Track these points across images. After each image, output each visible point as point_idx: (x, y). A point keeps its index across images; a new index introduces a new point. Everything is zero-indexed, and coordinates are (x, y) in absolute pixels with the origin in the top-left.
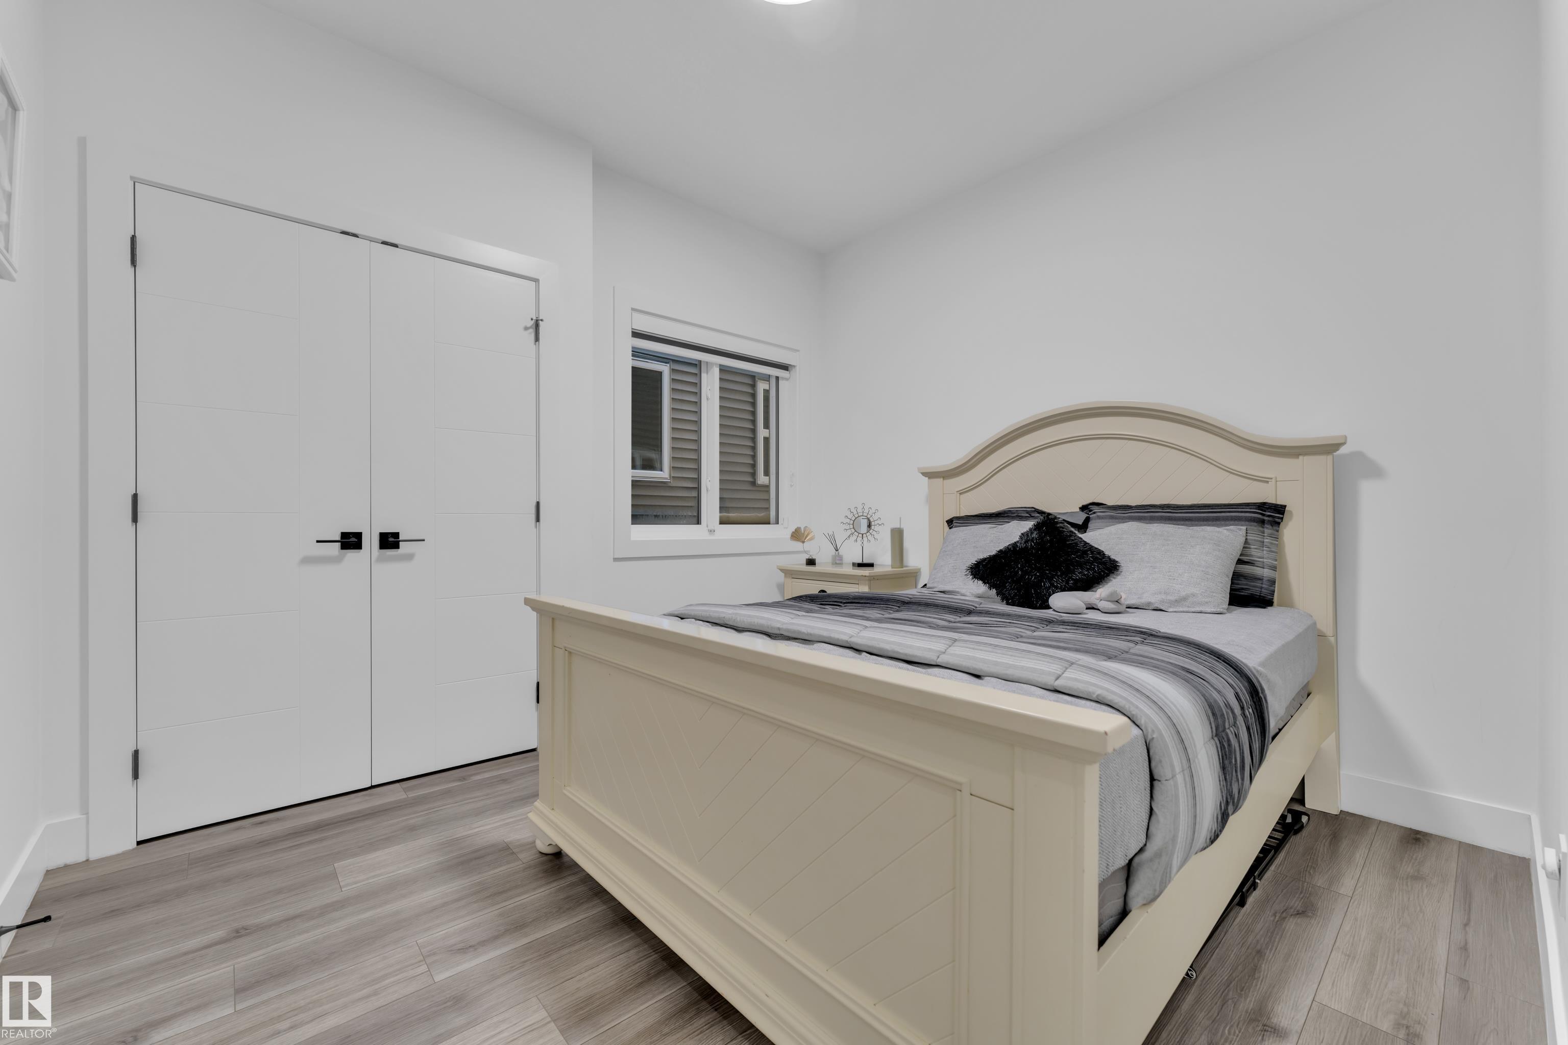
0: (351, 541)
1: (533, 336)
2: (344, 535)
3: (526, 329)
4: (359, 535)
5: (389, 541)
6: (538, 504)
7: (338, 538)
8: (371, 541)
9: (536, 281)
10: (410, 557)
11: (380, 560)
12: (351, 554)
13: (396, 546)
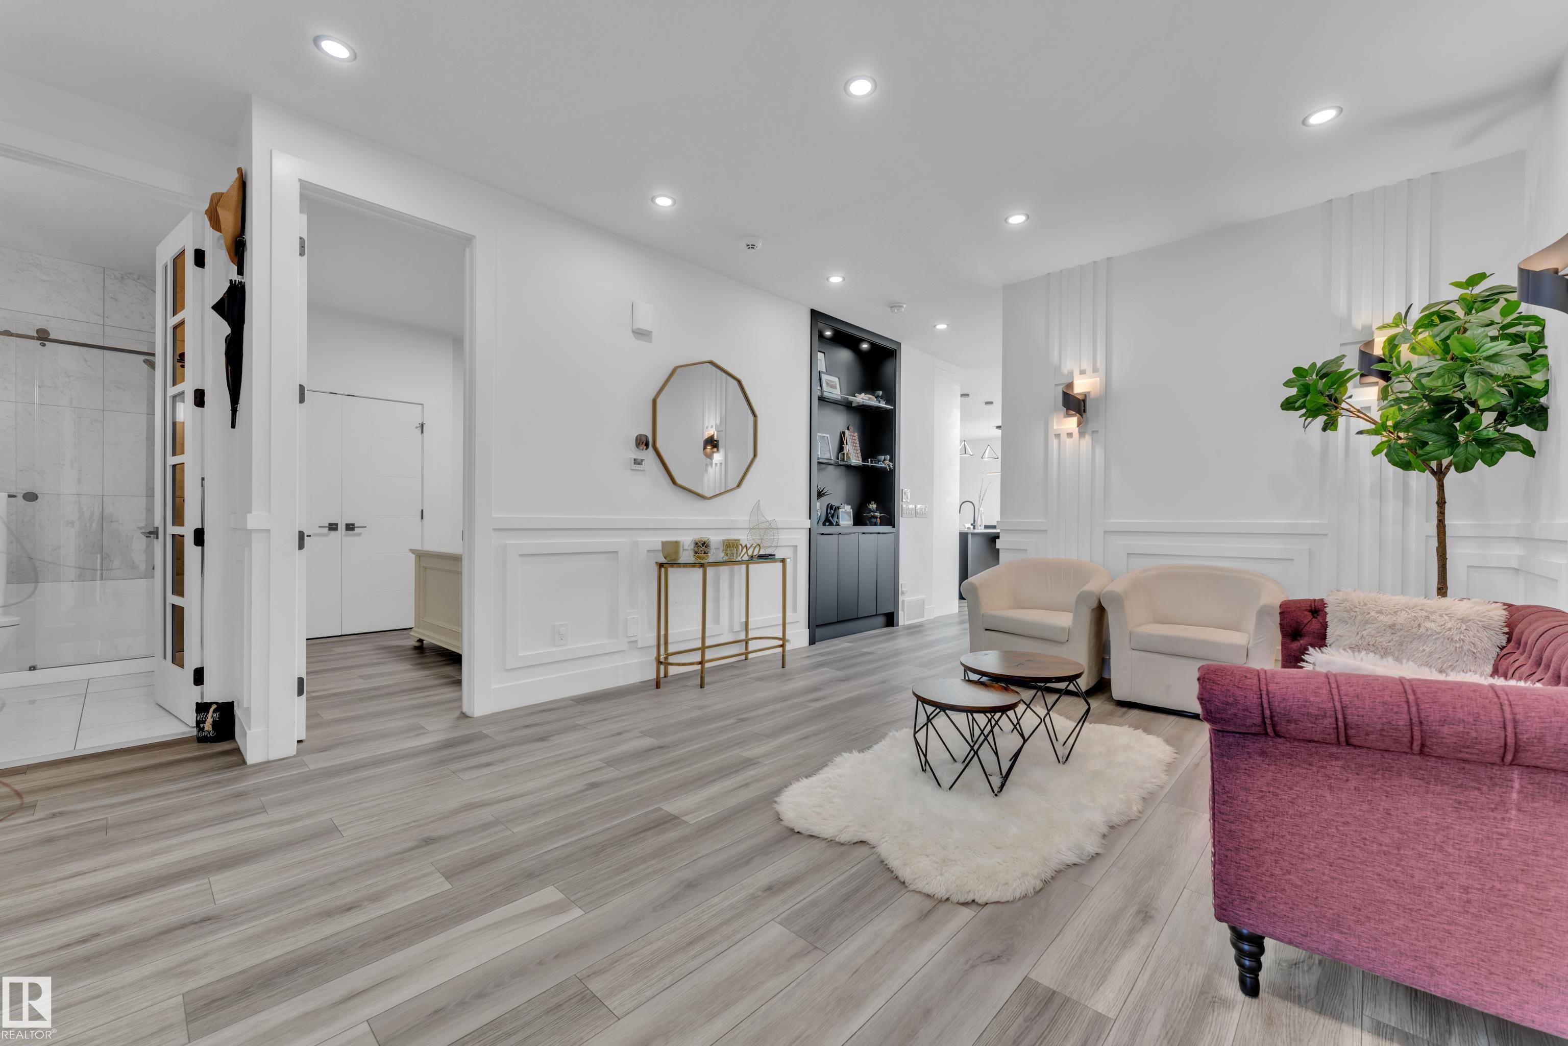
0: (333, 527)
1: (420, 431)
2: (330, 524)
3: (417, 427)
4: (336, 524)
5: (350, 527)
6: (422, 510)
7: (327, 525)
8: (342, 527)
9: (422, 405)
10: (359, 534)
11: (345, 535)
12: (333, 533)
13: (353, 529)
